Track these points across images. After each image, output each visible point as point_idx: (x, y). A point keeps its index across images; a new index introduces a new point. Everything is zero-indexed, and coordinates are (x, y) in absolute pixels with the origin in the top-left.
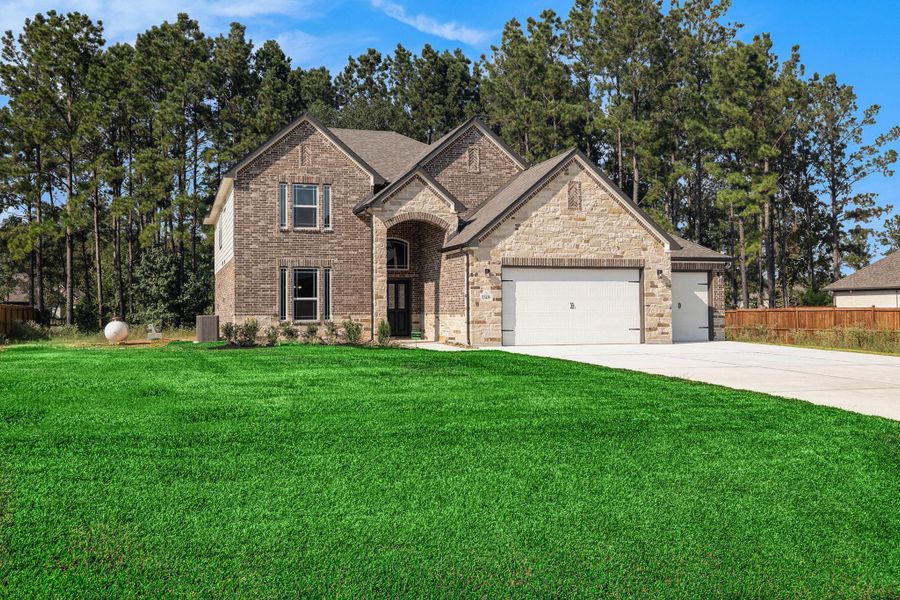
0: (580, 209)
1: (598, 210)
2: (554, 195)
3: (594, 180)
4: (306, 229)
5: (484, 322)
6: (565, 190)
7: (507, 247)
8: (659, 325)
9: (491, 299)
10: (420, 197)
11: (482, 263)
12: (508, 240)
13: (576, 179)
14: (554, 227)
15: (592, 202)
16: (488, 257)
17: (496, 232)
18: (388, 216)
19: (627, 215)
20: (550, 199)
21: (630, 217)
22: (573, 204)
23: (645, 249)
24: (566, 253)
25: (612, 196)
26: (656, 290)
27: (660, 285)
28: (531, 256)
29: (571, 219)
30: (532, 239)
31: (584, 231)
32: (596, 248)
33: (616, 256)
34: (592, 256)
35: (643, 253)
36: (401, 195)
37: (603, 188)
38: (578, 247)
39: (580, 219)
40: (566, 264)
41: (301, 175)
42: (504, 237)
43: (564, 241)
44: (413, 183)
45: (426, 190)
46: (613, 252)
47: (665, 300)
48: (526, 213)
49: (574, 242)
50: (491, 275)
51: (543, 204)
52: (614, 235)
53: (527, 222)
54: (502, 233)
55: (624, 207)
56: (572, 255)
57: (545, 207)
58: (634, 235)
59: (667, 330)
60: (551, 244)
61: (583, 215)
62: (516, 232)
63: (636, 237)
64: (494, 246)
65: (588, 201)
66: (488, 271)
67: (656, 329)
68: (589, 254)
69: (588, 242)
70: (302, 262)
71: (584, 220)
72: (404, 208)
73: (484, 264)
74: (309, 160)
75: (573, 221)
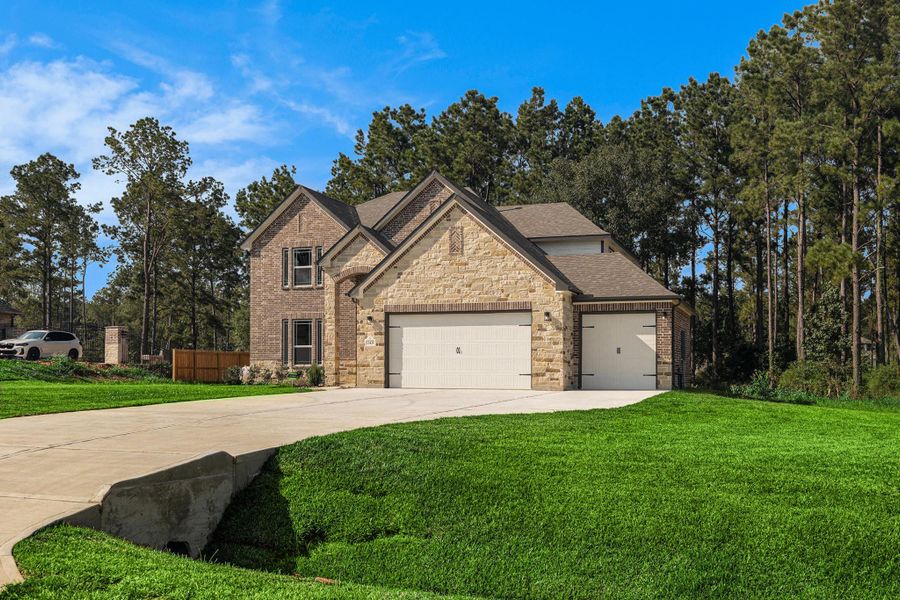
0: (462, 254)
1: (481, 253)
2: (435, 241)
3: (477, 223)
4: (303, 286)
5: (368, 366)
6: (446, 236)
7: (390, 295)
8: (548, 370)
9: (374, 345)
10: (364, 253)
11: (367, 311)
12: (390, 289)
13: (458, 224)
14: (435, 274)
15: (474, 246)
16: (371, 305)
17: (380, 282)
18: (335, 272)
19: (513, 256)
20: (431, 246)
21: (516, 258)
22: (455, 249)
23: (532, 291)
24: (447, 298)
25: (496, 238)
26: (544, 334)
27: (550, 327)
28: (412, 303)
29: (452, 264)
30: (414, 286)
31: (466, 275)
32: (477, 292)
33: (500, 299)
34: (474, 300)
35: (530, 294)
36: (347, 252)
37: (487, 231)
38: (459, 291)
39: (461, 264)
40: (447, 309)
41: (298, 240)
42: (387, 286)
43: (445, 286)
44: (357, 240)
45: (369, 246)
46: (497, 295)
47: (555, 343)
48: (408, 262)
49: (456, 287)
50: (375, 322)
51: (425, 252)
52: (497, 277)
53: (409, 270)
54: (385, 282)
55: (509, 248)
56: (452, 300)
57: (426, 254)
58: (519, 277)
59: (556, 375)
60: (432, 290)
61: (464, 259)
62: (398, 281)
63: (522, 279)
64: (376, 295)
65: (470, 245)
66: (370, 318)
67: (544, 375)
68: (472, 298)
69: (470, 286)
70: (299, 315)
71: (466, 264)
72: (348, 264)
73: (367, 312)
74: (304, 227)
75: (454, 266)
